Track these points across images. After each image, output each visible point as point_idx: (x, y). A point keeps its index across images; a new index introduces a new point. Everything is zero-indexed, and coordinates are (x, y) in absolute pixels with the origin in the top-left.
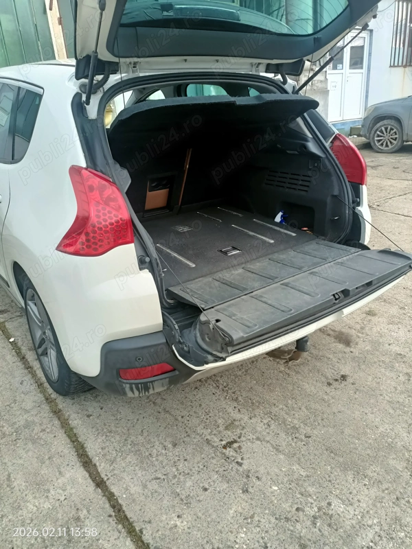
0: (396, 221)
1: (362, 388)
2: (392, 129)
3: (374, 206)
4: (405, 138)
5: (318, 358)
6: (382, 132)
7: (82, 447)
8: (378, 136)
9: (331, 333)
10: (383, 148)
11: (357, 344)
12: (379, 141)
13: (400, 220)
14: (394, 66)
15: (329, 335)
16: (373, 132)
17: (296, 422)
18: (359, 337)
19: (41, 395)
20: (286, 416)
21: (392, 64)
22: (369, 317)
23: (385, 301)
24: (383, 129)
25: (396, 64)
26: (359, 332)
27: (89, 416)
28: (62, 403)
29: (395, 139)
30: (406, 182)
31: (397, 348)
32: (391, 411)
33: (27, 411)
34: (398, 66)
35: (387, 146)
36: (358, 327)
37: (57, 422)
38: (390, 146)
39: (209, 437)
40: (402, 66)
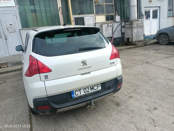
0: (155, 68)
1: (115, 120)
2: (165, 37)
3: (150, 63)
4: (170, 40)
5: (107, 110)
6: (162, 38)
7: (32, 128)
8: (161, 39)
9: (115, 102)
10: (163, 43)
11: (121, 106)
12: (161, 41)
13: (156, 68)
14: (169, 17)
15: (114, 103)
16: (159, 38)
17: (91, 127)
18: (123, 104)
19: (29, 114)
20: (89, 126)
21: (168, 16)
22: (130, 98)
23: (137, 94)
24: (162, 37)
25: (170, 16)
26: (124, 103)
27: (37, 120)
28: (33, 116)
29: (167, 40)
30: (166, 55)
31: (133, 109)
32: (121, 127)
33: (23, 117)
34: (171, 17)
35: (164, 42)
36: (124, 101)
37: (29, 121)
38: (165, 43)
39: (64, 129)
40: (172, 16)
